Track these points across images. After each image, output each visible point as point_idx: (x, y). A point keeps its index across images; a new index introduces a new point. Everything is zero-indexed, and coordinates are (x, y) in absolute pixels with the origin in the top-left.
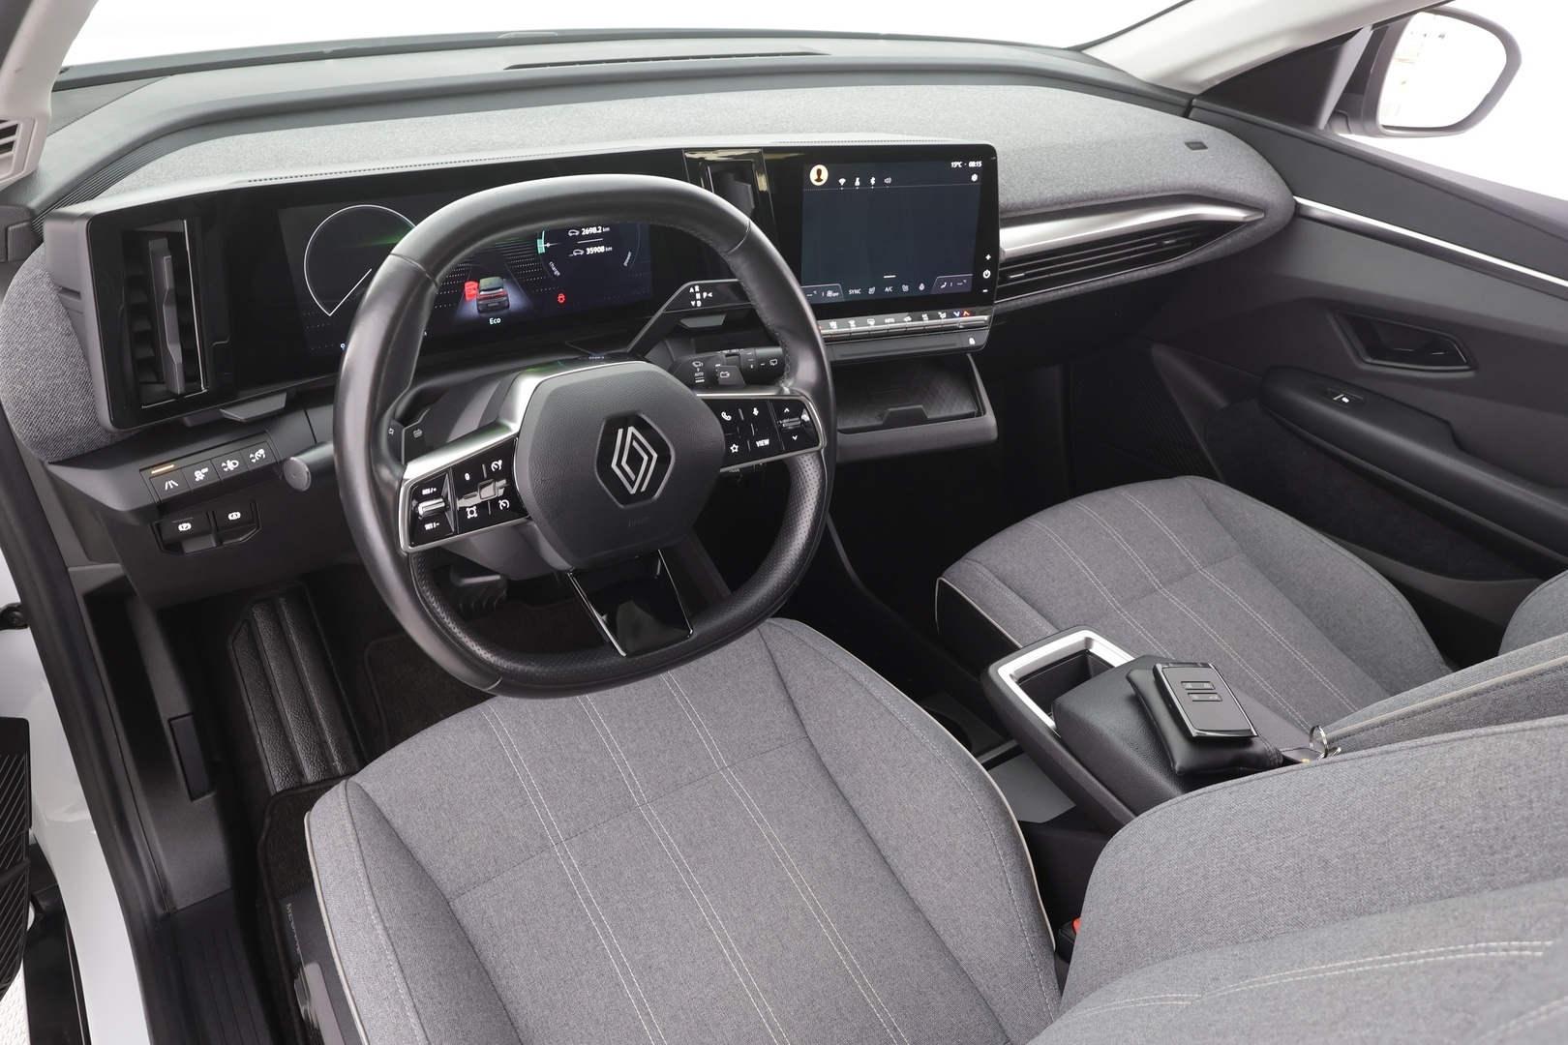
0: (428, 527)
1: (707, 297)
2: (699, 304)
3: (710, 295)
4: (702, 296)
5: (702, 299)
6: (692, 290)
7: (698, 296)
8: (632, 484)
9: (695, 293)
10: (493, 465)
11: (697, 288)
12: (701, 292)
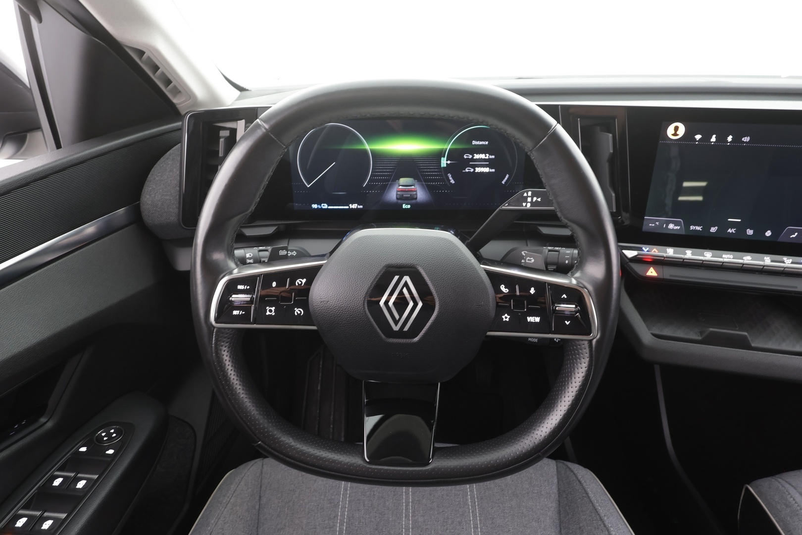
0: (235, 312)
1: (536, 201)
2: (529, 205)
3: (539, 200)
4: (532, 199)
5: (532, 202)
6: (525, 195)
7: (529, 199)
8: (396, 322)
9: (528, 197)
10: (298, 281)
11: (530, 194)
12: (532, 197)
